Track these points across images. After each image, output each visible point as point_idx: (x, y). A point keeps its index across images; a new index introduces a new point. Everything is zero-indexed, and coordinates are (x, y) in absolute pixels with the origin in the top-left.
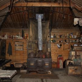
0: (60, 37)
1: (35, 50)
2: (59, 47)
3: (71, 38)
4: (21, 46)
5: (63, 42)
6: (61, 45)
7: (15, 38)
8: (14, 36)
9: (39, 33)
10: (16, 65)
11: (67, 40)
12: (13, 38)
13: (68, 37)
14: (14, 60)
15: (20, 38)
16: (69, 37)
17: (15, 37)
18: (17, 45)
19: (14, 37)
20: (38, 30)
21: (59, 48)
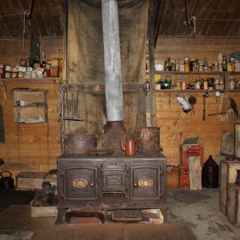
0: (191, 70)
1: (91, 122)
2: (187, 106)
3: (233, 73)
4: (38, 104)
5: (202, 86)
6: (192, 101)
7: (14, 76)
8: (8, 68)
9: (105, 48)
10: (20, 179)
11: (217, 82)
12: (7, 75)
13: (221, 69)
14: (15, 161)
15: (34, 76)
16: (225, 70)
17: (15, 70)
18: (22, 103)
19: (11, 73)
20: (105, 37)
21: (186, 111)
